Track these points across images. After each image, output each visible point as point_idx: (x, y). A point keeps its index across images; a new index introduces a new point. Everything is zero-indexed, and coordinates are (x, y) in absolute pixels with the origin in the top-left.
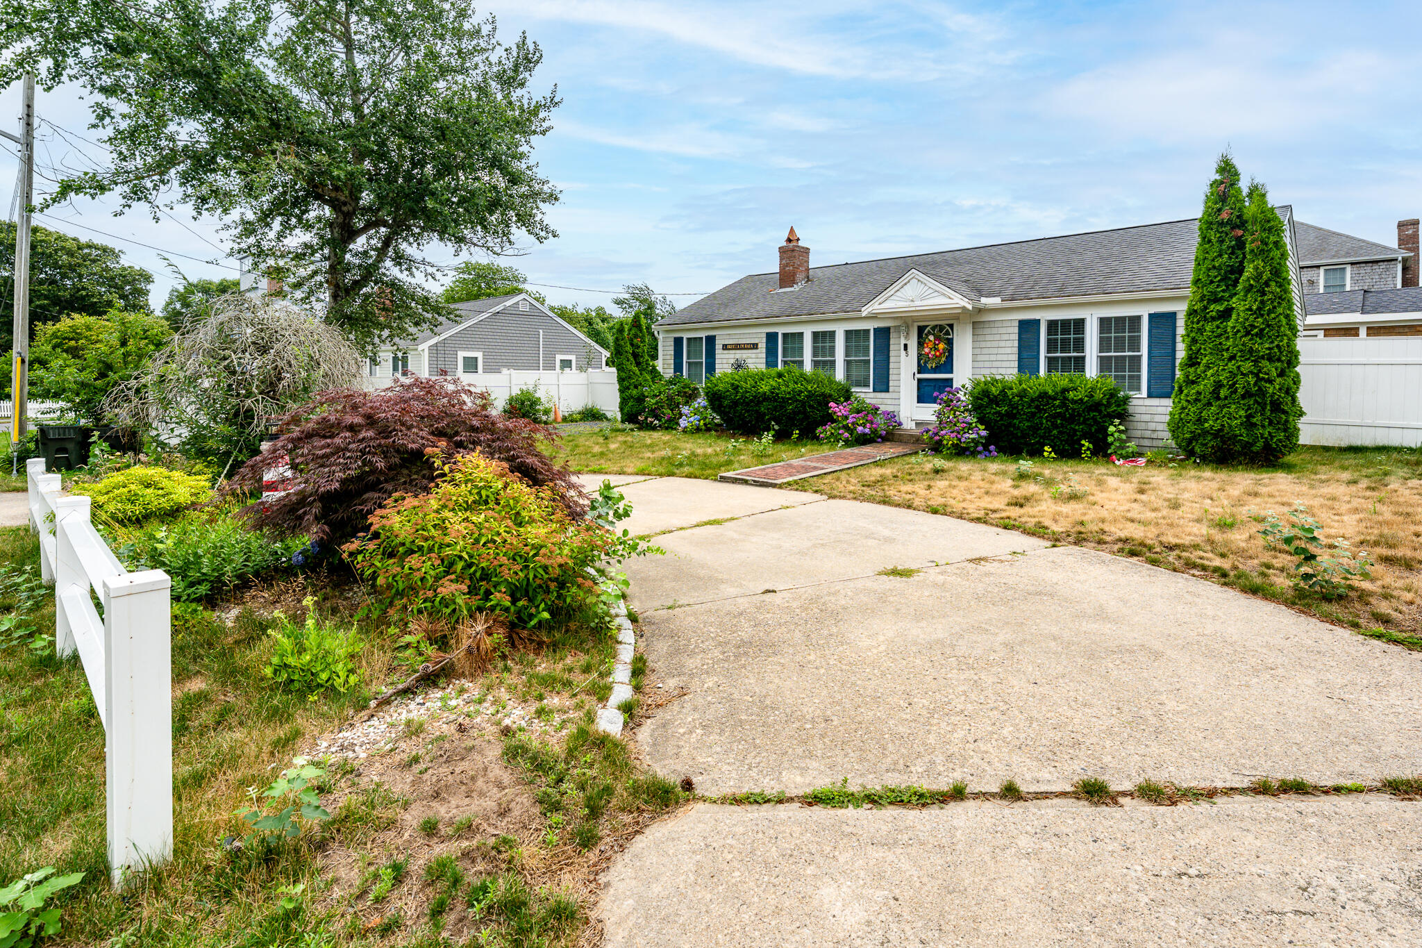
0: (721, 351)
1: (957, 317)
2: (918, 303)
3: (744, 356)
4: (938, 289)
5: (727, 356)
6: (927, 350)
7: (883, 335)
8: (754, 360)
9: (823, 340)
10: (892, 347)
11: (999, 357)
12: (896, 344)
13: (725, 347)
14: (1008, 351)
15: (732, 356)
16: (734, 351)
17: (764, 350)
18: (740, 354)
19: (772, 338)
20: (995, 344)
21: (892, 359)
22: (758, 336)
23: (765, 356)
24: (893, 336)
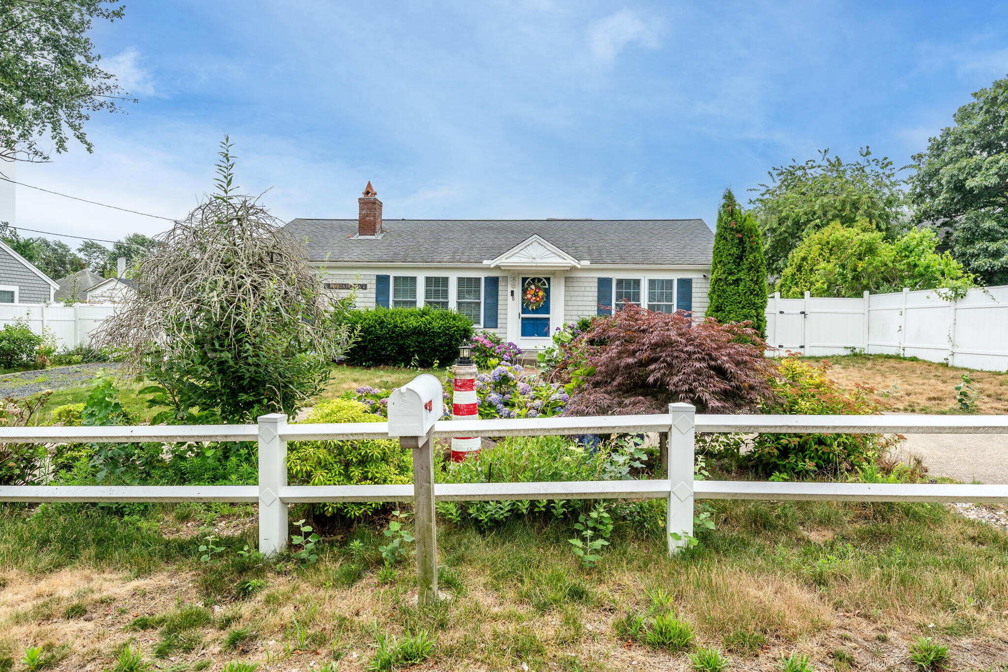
0: (323, 290)
1: (554, 273)
2: (538, 260)
3: (350, 295)
4: (554, 251)
5: (330, 295)
6: (529, 296)
7: (493, 283)
8: (362, 300)
9: (437, 286)
10: (500, 293)
11: (584, 303)
12: (504, 291)
13: (328, 286)
14: (590, 299)
15: (336, 295)
16: (338, 290)
17: (374, 291)
18: (345, 294)
19: (382, 281)
20: (581, 294)
21: (500, 302)
22: (369, 277)
23: (374, 295)
24: (501, 284)
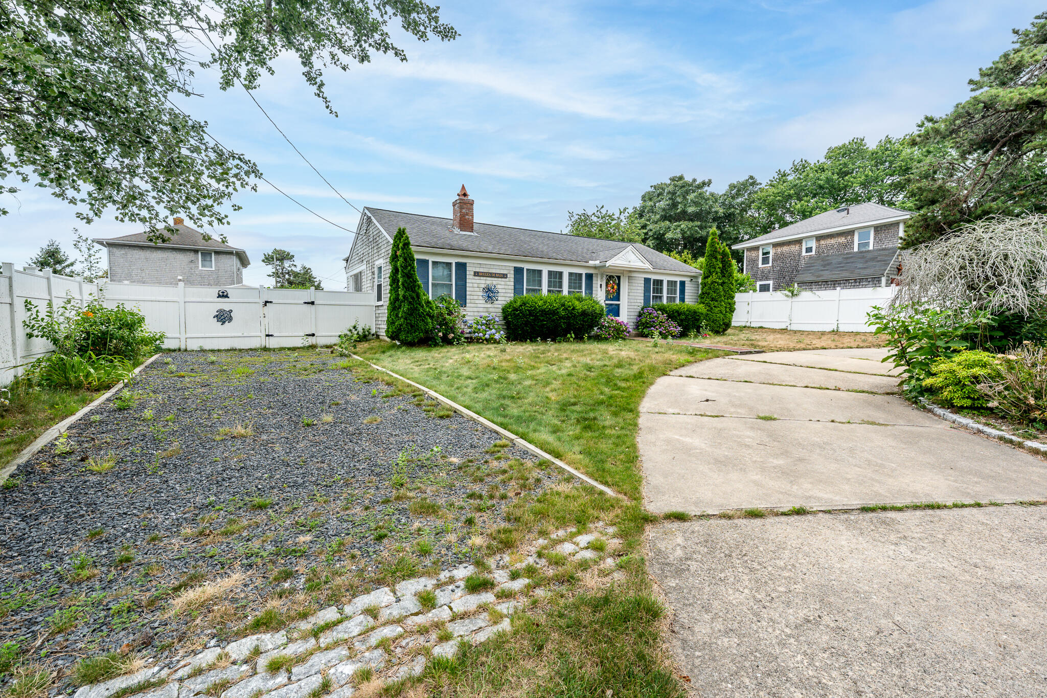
0: (472, 277)
1: (623, 272)
3: (494, 283)
4: (640, 258)
5: (478, 281)
6: (609, 288)
7: (590, 277)
8: (503, 287)
9: (555, 277)
10: (594, 285)
12: (596, 284)
13: (476, 274)
14: (640, 291)
15: (483, 282)
16: (485, 278)
17: (512, 280)
18: (489, 281)
19: (518, 271)
20: (636, 289)
21: (594, 292)
22: (508, 268)
23: (513, 284)
24: (594, 278)
